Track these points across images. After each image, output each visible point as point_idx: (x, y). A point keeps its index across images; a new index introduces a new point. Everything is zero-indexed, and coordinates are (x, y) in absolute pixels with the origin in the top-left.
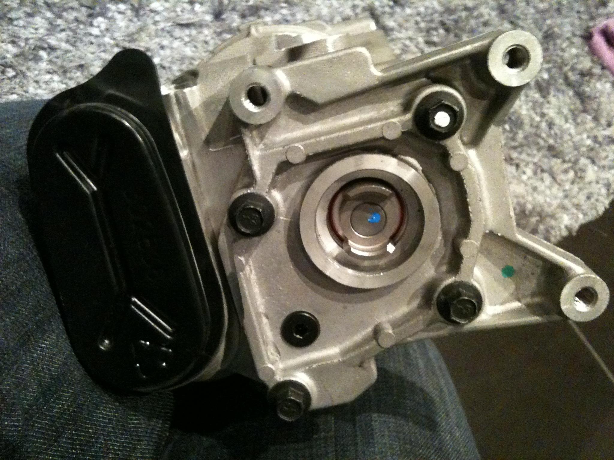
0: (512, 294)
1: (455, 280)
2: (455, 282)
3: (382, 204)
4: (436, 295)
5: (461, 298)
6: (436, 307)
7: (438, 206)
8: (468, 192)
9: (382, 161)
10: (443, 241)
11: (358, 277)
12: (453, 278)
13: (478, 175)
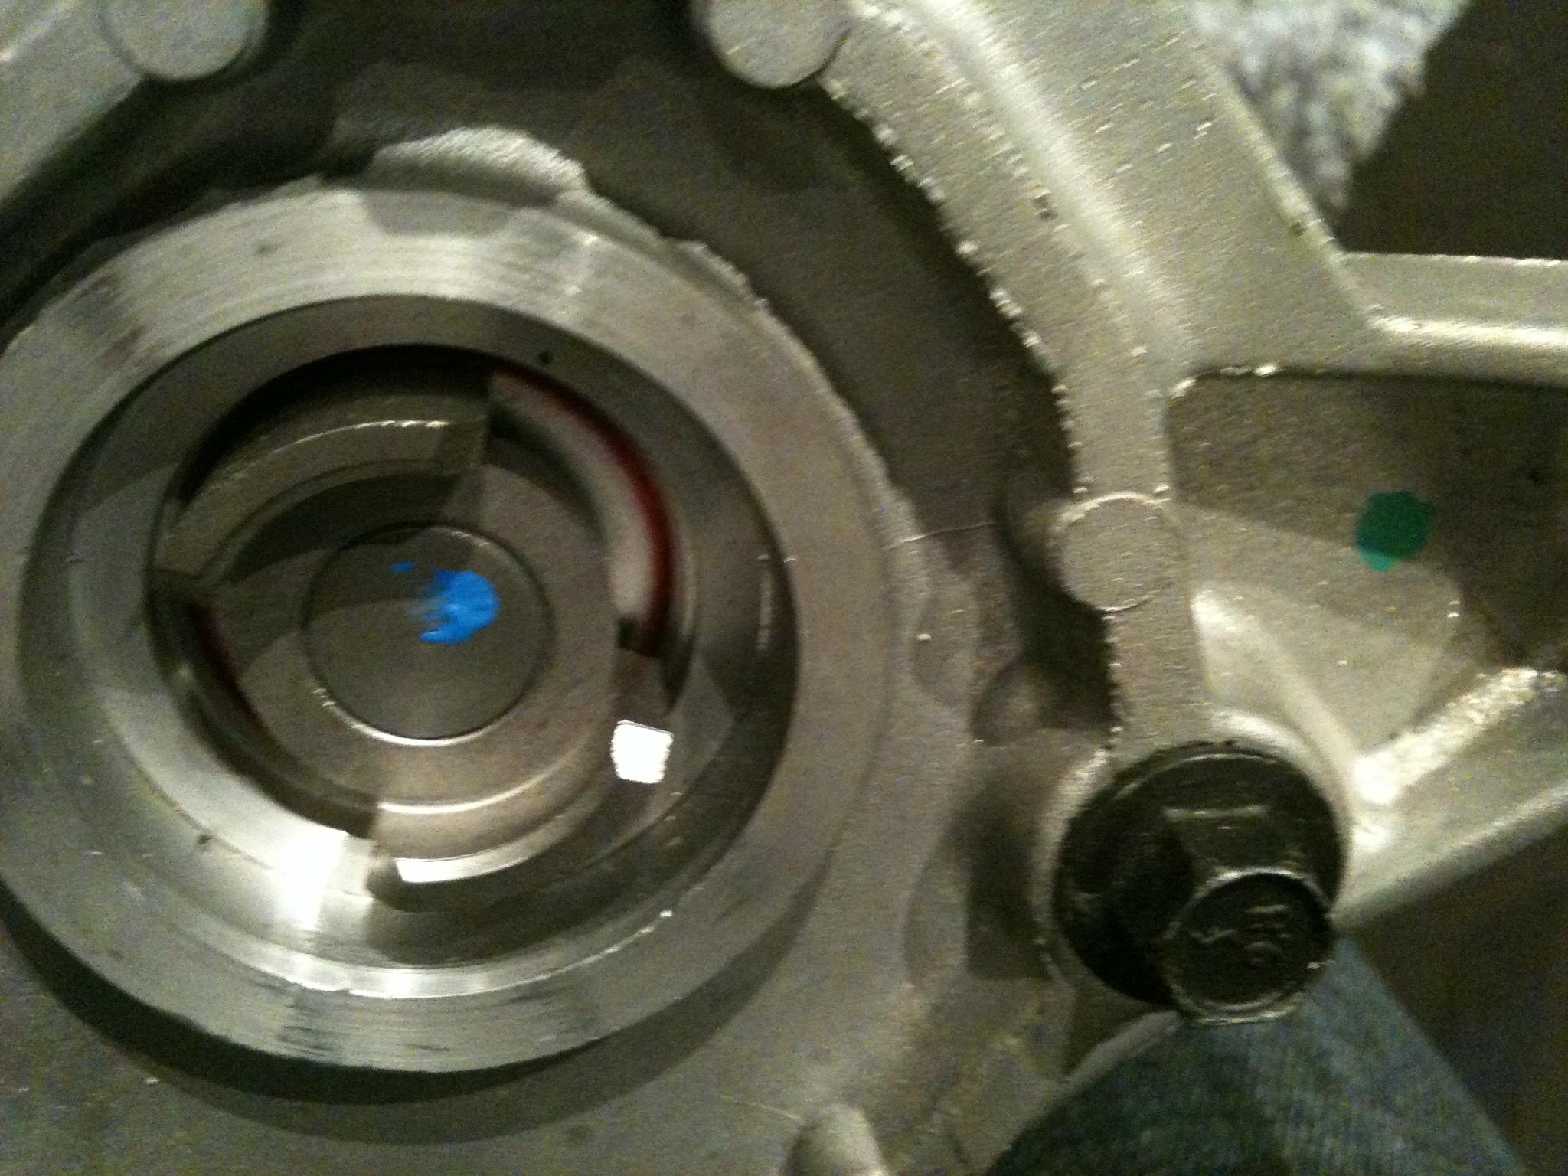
0: (1460, 638)
1: (1112, 762)
2: (1122, 777)
3: (453, 508)
4: (1040, 897)
5: (1201, 893)
6: (1068, 953)
7: (806, 361)
8: (937, 195)
9: (264, 250)
10: (937, 551)
11: (534, 993)
12: (1100, 758)
13: (959, 52)
